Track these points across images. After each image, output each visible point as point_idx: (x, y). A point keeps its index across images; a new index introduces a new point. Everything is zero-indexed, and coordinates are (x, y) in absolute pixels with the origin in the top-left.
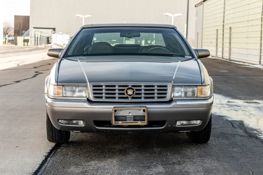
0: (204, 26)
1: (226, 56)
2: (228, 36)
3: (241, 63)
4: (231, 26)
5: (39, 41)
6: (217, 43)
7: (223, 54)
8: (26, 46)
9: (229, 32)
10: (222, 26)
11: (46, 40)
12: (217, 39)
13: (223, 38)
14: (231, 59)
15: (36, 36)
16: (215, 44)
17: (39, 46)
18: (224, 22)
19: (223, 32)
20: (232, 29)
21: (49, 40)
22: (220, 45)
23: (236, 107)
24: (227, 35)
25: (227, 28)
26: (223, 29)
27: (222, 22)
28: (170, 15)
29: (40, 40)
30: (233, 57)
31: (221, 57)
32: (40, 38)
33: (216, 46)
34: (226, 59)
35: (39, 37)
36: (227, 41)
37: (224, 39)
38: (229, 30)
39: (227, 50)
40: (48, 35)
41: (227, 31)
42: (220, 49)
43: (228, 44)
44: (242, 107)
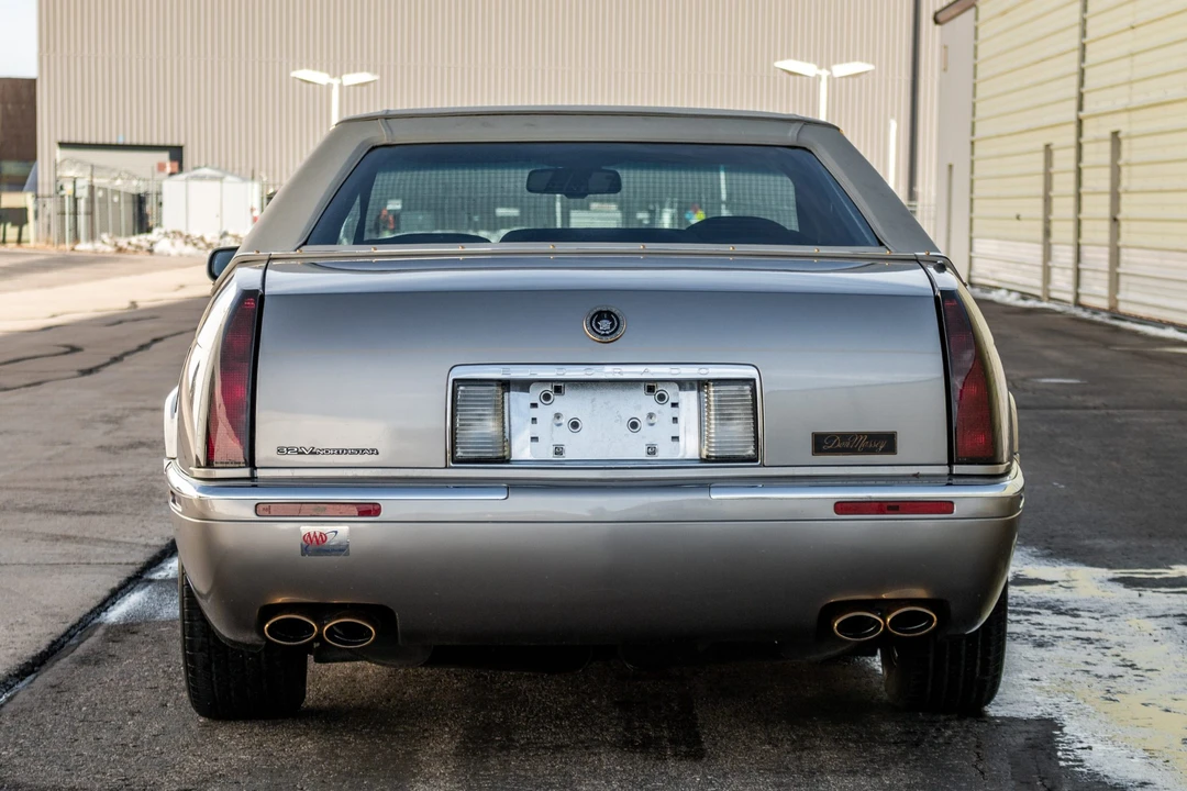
0: (979, 132)
1: (1096, 292)
2: (1106, 185)
3: (1170, 333)
4: (1121, 123)
5: (82, 219)
6: (1047, 222)
7: (1078, 284)
8: (11, 247)
9: (1106, 158)
10: (1072, 129)
11: (126, 213)
12: (1047, 200)
13: (1079, 197)
14: (1123, 308)
15: (68, 189)
16: (1039, 225)
17: (84, 246)
18: (1080, 108)
19: (1079, 158)
20: (1125, 144)
21: (148, 209)
22: (1063, 231)
23: (1048, 618)
24: (1097, 179)
25: (1097, 140)
26: (1079, 147)
27: (1073, 104)
28: (808, 69)
29: (90, 213)
30: (1133, 300)
31: (1070, 298)
32: (91, 200)
33: (1039, 235)
34: (1096, 311)
35: (83, 193)
36: (1096, 207)
37: (1086, 200)
38: (1107, 146)
39: (1097, 256)
40: (136, 186)
41: (1097, 154)
42: (1063, 255)
43: (1106, 225)
44: (1085, 620)
